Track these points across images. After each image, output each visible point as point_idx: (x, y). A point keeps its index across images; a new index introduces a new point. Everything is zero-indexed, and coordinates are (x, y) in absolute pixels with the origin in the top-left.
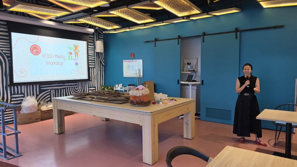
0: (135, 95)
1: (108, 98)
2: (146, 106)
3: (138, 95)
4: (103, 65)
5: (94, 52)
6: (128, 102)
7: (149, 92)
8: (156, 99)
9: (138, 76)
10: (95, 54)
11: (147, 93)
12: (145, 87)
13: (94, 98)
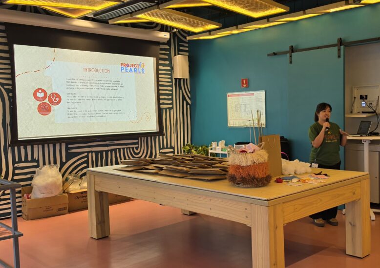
0: (238, 163)
1: (188, 169)
2: (260, 187)
5: (171, 78)
7: (266, 158)
8: (286, 173)
9: (256, 125)
10: (172, 82)
11: (261, 160)
12: (260, 146)
13: (161, 169)
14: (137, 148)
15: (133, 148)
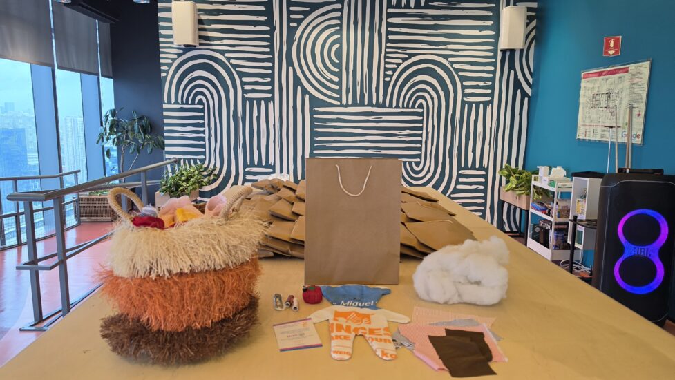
4: (524, 94)
5: (495, 51)
9: (625, 140)
14: (418, 164)
15: (410, 163)
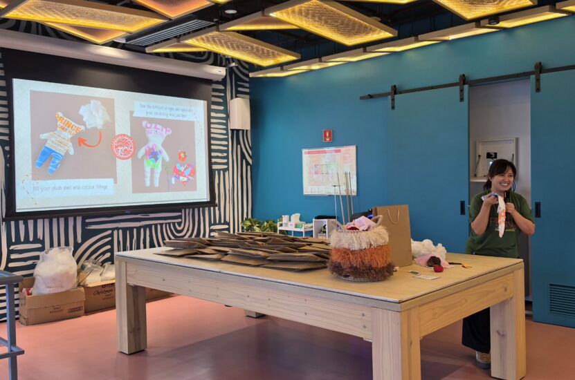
0: (346, 246)
1: (266, 254)
3: (356, 247)
4: (248, 163)
5: (226, 129)
6: (326, 267)
10: (227, 134)
12: (376, 221)
13: (226, 253)
14: (180, 224)
15: (174, 224)
